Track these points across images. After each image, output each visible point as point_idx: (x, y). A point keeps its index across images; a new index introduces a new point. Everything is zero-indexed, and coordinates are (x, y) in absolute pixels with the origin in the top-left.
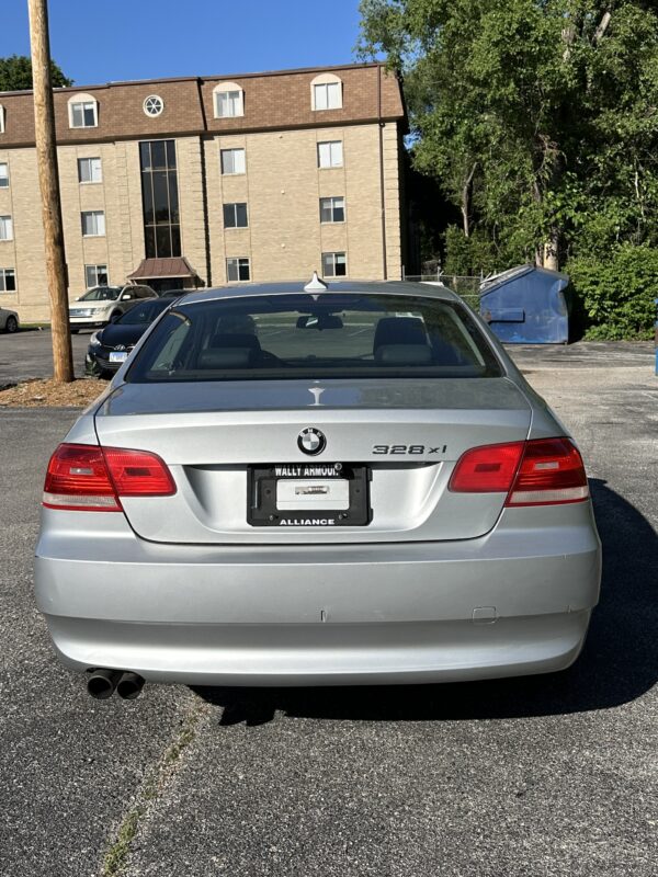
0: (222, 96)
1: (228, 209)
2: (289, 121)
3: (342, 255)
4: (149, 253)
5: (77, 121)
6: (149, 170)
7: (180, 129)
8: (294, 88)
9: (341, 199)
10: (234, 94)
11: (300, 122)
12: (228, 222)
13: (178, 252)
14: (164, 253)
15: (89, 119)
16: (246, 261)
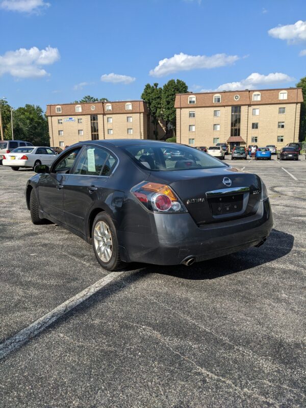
0: (255, 95)
1: (253, 124)
2: (273, 102)
3: (282, 136)
4: (232, 135)
5: (215, 101)
6: (233, 114)
7: (243, 104)
9: (284, 122)
10: (258, 95)
11: (276, 102)
12: (253, 128)
13: (239, 135)
14: (235, 135)
15: (219, 100)
16: (257, 137)
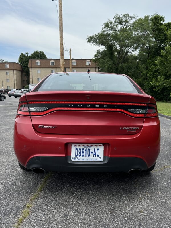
2: (83, 66)
5: (51, 64)
7: (67, 66)
8: (84, 62)
10: (75, 62)
11: (85, 67)
15: (53, 64)
